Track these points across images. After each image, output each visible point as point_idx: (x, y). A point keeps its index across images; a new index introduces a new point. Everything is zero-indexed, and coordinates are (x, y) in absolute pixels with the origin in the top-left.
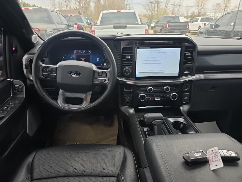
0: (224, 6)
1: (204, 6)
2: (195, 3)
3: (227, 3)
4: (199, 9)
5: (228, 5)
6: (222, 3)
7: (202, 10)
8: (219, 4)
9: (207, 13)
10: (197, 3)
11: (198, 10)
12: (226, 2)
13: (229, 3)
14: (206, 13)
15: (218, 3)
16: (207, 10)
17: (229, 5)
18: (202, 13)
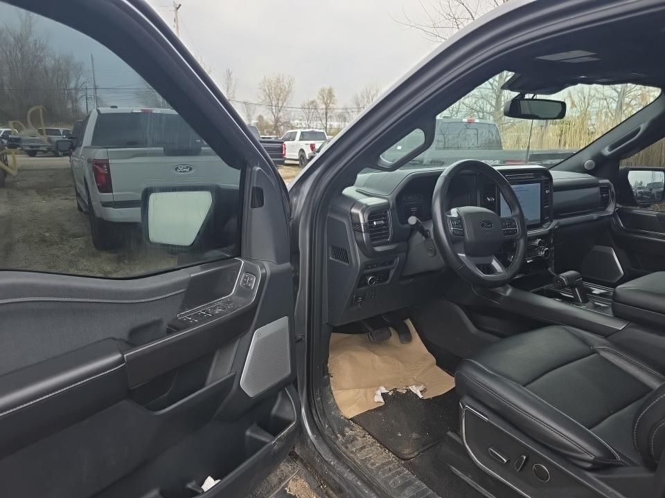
0: (324, 107)
1: (284, 105)
2: (263, 97)
3: (329, 101)
4: (274, 111)
5: (331, 105)
6: (318, 101)
7: (281, 114)
8: (313, 102)
9: (293, 120)
10: (268, 97)
11: (272, 112)
12: (325, 99)
13: (332, 101)
14: (291, 121)
15: (311, 100)
16: (292, 114)
17: (334, 106)
18: (282, 120)
